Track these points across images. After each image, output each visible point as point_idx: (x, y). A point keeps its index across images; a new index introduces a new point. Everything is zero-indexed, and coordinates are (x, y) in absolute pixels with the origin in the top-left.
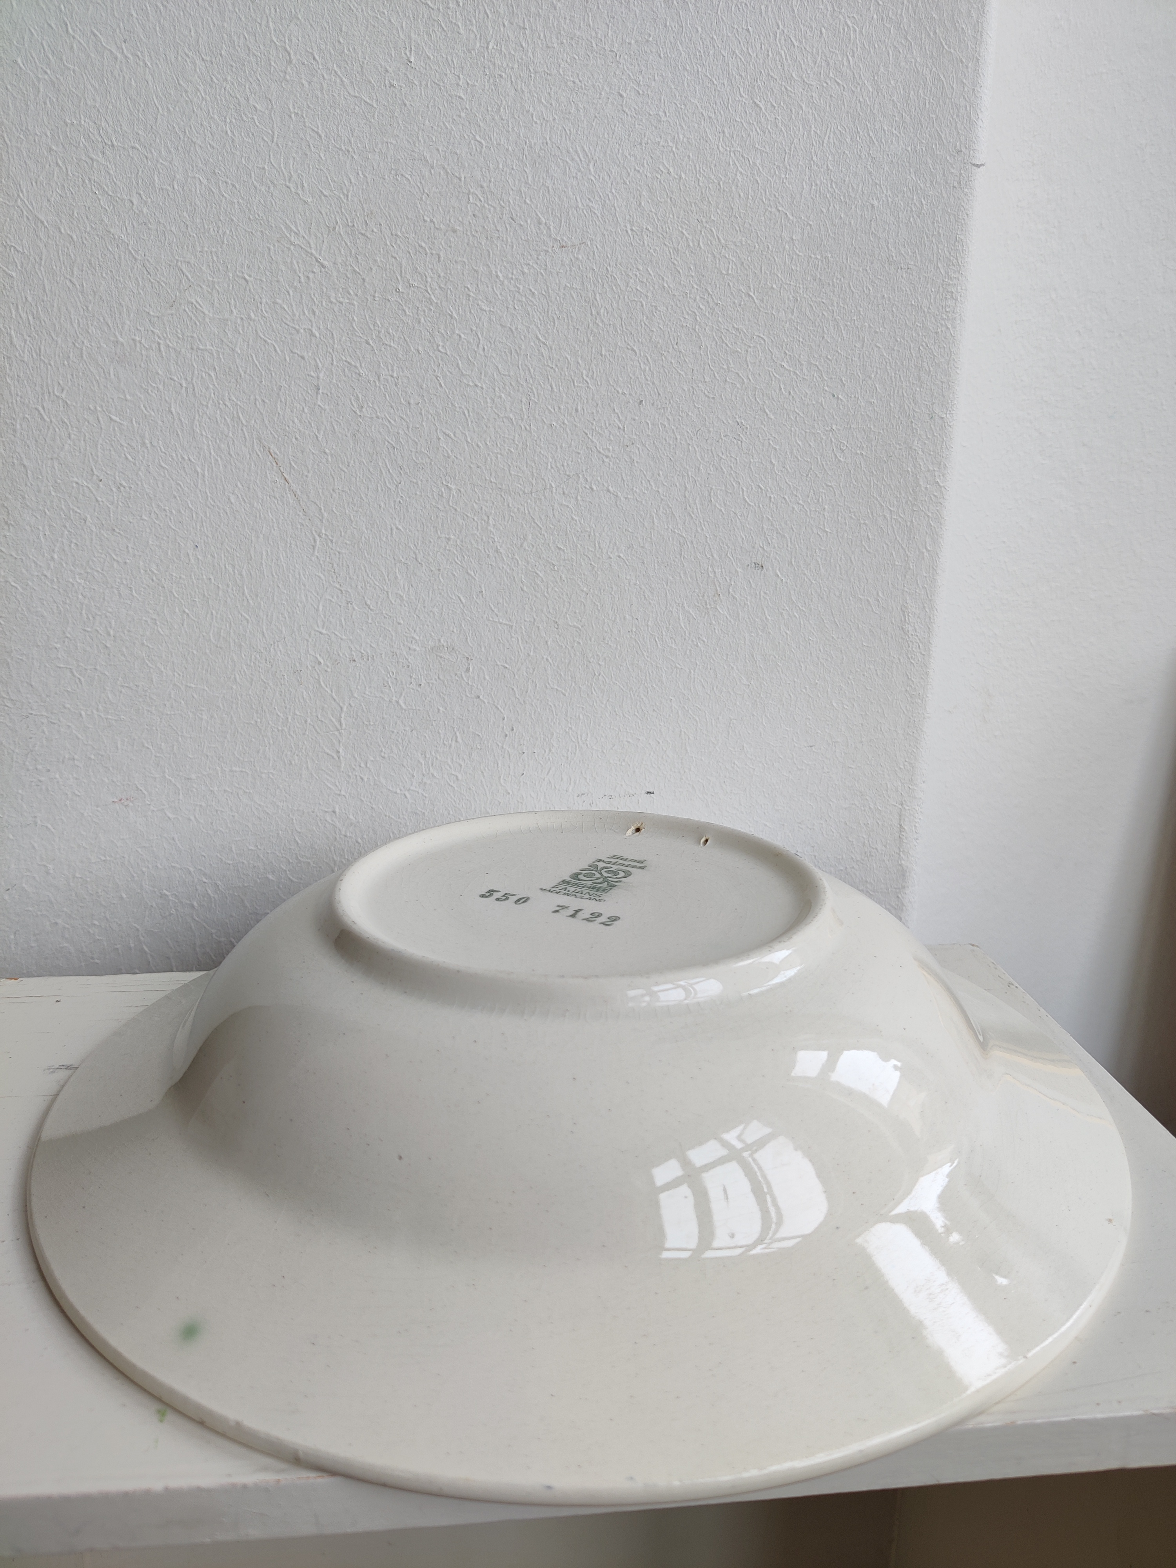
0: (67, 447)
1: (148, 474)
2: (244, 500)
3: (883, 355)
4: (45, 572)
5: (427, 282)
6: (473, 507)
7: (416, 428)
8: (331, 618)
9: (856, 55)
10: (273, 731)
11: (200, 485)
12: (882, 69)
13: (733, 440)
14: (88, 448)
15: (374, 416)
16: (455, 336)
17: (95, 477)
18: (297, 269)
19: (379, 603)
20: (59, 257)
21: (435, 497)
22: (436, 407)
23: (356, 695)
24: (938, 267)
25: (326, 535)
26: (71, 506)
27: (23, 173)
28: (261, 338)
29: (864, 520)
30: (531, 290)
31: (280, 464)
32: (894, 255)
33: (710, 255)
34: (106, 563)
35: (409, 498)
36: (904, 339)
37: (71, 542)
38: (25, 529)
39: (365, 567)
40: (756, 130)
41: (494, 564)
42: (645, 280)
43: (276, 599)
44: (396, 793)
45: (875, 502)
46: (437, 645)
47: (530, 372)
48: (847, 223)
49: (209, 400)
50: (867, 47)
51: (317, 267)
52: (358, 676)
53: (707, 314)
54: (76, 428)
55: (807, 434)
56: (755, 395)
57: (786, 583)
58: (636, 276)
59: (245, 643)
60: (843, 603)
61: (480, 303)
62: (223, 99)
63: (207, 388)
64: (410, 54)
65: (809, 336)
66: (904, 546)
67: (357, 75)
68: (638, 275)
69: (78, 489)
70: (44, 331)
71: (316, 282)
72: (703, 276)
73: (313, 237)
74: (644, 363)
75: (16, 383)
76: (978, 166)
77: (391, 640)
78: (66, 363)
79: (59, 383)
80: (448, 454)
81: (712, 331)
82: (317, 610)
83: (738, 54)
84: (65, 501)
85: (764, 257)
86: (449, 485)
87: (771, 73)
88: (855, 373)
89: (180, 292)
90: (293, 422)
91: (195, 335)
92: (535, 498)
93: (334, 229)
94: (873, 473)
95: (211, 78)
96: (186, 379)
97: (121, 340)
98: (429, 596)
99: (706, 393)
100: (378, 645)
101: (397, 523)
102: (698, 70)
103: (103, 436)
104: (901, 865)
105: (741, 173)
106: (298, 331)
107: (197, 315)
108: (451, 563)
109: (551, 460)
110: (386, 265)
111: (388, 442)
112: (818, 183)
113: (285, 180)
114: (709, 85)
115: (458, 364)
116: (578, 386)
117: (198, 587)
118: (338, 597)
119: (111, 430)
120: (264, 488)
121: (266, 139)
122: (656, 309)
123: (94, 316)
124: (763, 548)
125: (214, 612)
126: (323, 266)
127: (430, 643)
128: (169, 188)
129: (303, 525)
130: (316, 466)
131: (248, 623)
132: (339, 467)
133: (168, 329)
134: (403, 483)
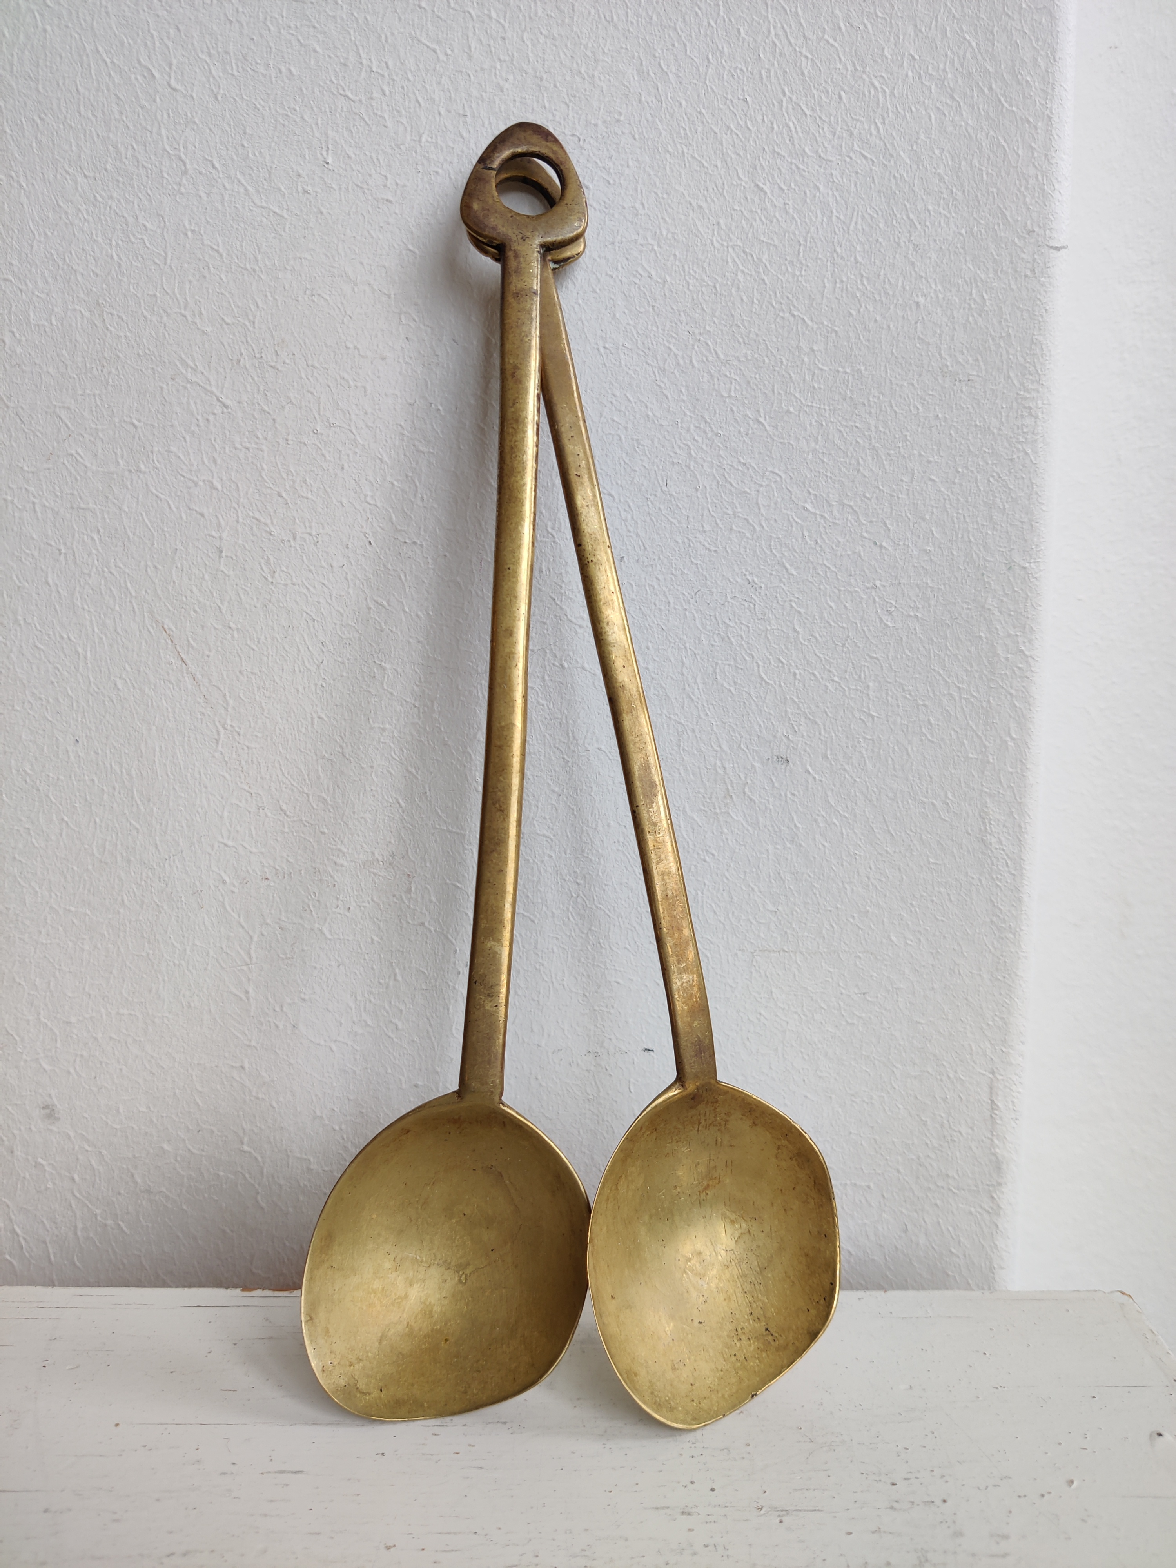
2: (134, 686)
3: (940, 491)
5: (351, 420)
6: (412, 690)
7: (340, 596)
8: (239, 828)
9: (887, 122)
10: (168, 965)
11: (81, 668)
12: (922, 137)
13: (743, 602)
15: (289, 582)
18: (195, 411)
19: (298, 808)
21: (365, 679)
22: (365, 570)
23: (268, 921)
24: (1009, 377)
25: (232, 726)
28: (152, 493)
29: (923, 700)
31: (175, 641)
32: (949, 364)
33: (705, 374)
35: (334, 680)
36: (967, 469)
39: (279, 766)
40: (761, 219)
41: (439, 760)
42: (623, 409)
43: (171, 804)
44: (319, 1044)
45: (938, 677)
46: (370, 859)
48: (885, 326)
49: (92, 566)
50: (902, 111)
51: (218, 407)
52: (271, 897)
53: (704, 447)
55: (842, 593)
56: (770, 545)
57: (821, 781)
58: (612, 403)
59: (135, 858)
60: (899, 807)
61: (416, 443)
62: (108, 219)
63: (90, 554)
64: (327, 155)
65: (840, 469)
66: (980, 734)
67: (264, 182)
68: (614, 402)
71: (218, 425)
72: (698, 400)
73: (214, 372)
74: (625, 510)
76: (1057, 249)
77: (313, 853)
80: (381, 626)
81: (712, 467)
82: (222, 817)
83: (734, 129)
85: (776, 373)
86: (383, 664)
87: (776, 150)
88: (904, 514)
89: (58, 443)
90: (192, 592)
91: (76, 493)
93: (239, 361)
94: (932, 640)
95: (95, 196)
96: (65, 544)
98: (359, 800)
99: (706, 544)
100: (295, 861)
102: (683, 152)
104: (995, 1155)
105: (743, 272)
106: (196, 484)
107: (78, 469)
108: (385, 759)
110: (301, 401)
111: (307, 614)
112: (845, 279)
113: (180, 308)
114: (698, 169)
115: (391, 518)
117: (78, 789)
118: (246, 800)
120: (157, 671)
121: (157, 261)
122: (639, 443)
124: (788, 738)
125: (98, 820)
126: (226, 407)
127: (361, 856)
128: (46, 324)
129: (203, 714)
130: (219, 644)
131: (138, 832)
132: (247, 644)
133: (44, 487)
134: (325, 662)
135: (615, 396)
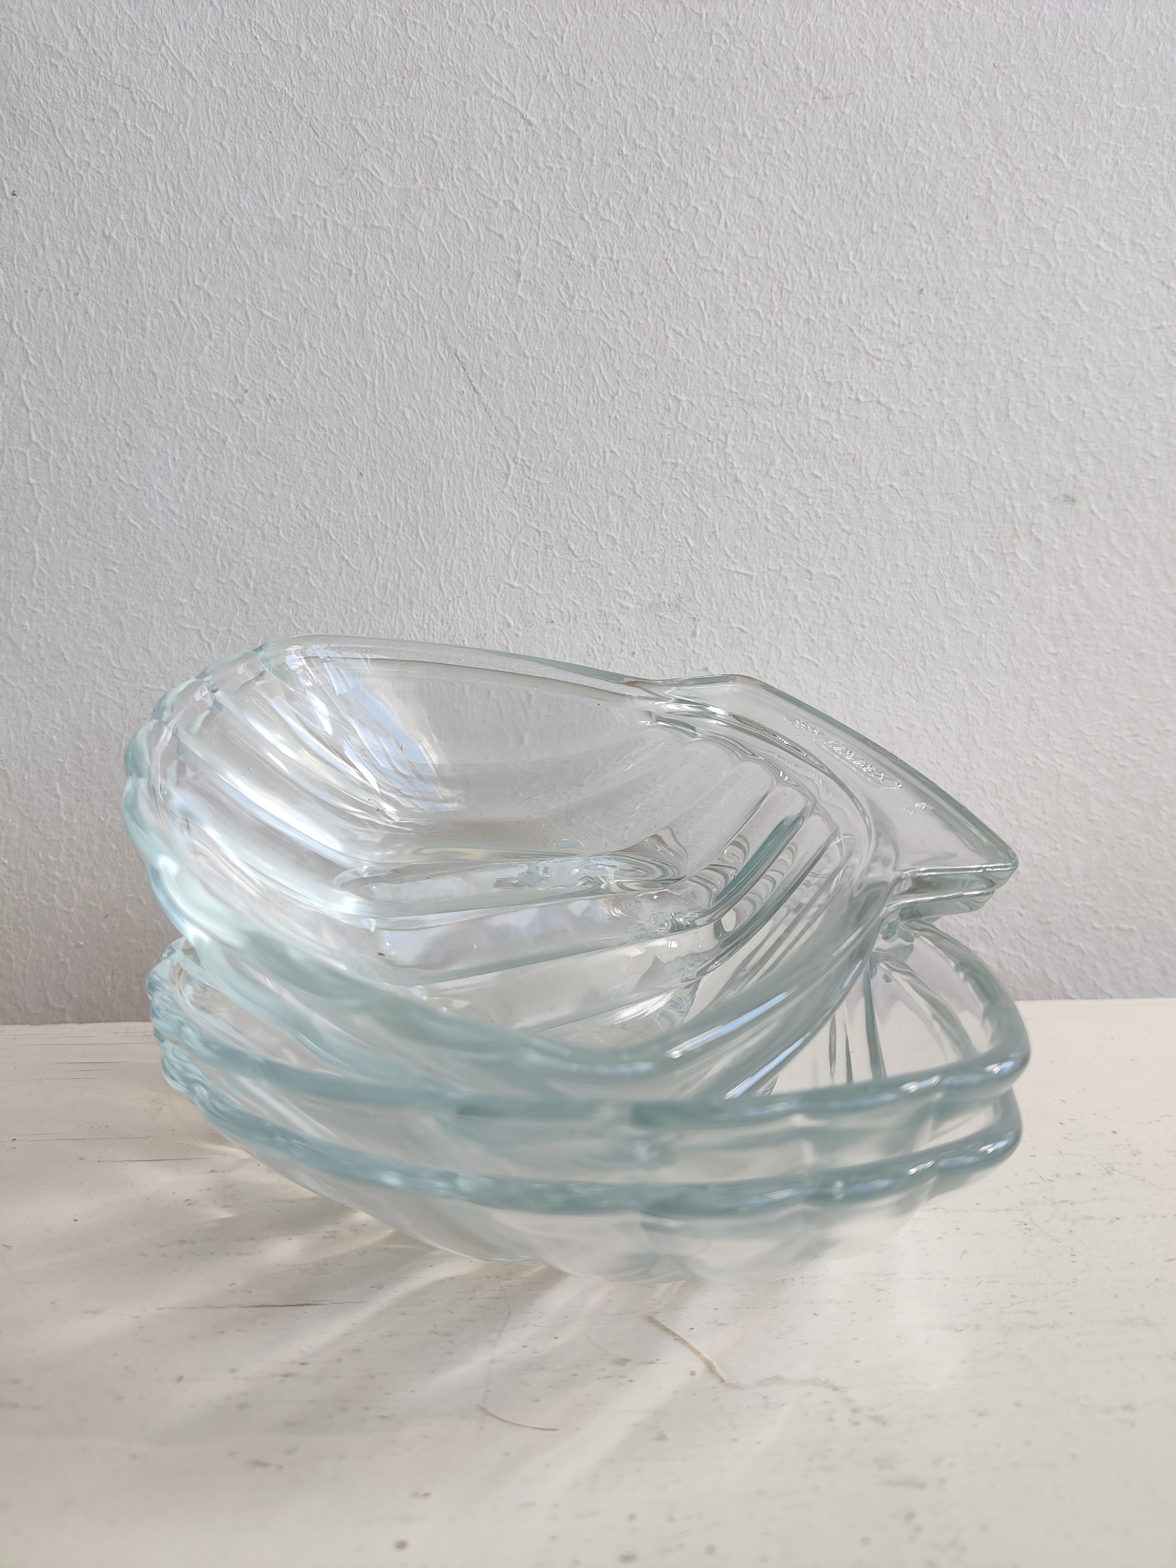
0: (206, 349)
1: (304, 383)
2: (422, 416)
4: (172, 507)
5: (657, 142)
6: (708, 423)
7: (639, 324)
8: (525, 567)
11: (368, 397)
13: (1037, 339)
14: (232, 351)
15: (588, 309)
16: (691, 209)
17: (239, 387)
18: (498, 127)
19: (586, 547)
20: (208, 115)
21: (660, 411)
22: (665, 297)
25: (522, 460)
26: (208, 423)
27: (170, 15)
28: (450, 212)
30: (785, 152)
31: (468, 370)
33: (1009, 108)
34: (249, 496)
35: (628, 412)
37: (207, 469)
38: (150, 453)
39: (570, 502)
41: (731, 496)
42: (927, 139)
43: (457, 542)
46: (656, 601)
47: (782, 252)
49: (384, 289)
51: (522, 124)
52: (556, 642)
53: (1005, 181)
54: (220, 326)
55: (1130, 331)
56: (1065, 282)
57: (1105, 521)
58: (917, 133)
59: (417, 599)
61: (722, 167)
63: (382, 275)
65: (1133, 209)
68: (919, 132)
69: (218, 401)
70: (186, 207)
71: (521, 143)
72: (1000, 133)
73: (519, 88)
74: (926, 242)
75: (149, 270)
77: (599, 594)
78: (210, 245)
79: (200, 270)
80: (678, 356)
81: (1011, 202)
82: (509, 557)
84: (201, 418)
85: (1076, 110)
86: (678, 396)
89: (353, 156)
90: (487, 317)
91: (370, 210)
92: (786, 412)
93: (545, 78)
96: (356, 265)
97: (279, 216)
98: (648, 538)
99: (1003, 278)
100: (583, 602)
101: (612, 444)
103: (251, 335)
106: (496, 204)
107: (373, 185)
108: (678, 495)
109: (806, 363)
110: (607, 121)
111: (604, 342)
112: (1145, 17)
113: (486, 19)
115: (693, 244)
116: (843, 271)
117: (361, 526)
118: (534, 539)
119: (262, 327)
120: (447, 400)
122: (942, 175)
123: (247, 187)
125: (380, 559)
126: (530, 124)
127: (648, 598)
128: (345, 31)
129: (494, 448)
130: (513, 373)
131: (421, 572)
132: (541, 374)
133: (337, 203)
134: (620, 393)
135: (919, 126)
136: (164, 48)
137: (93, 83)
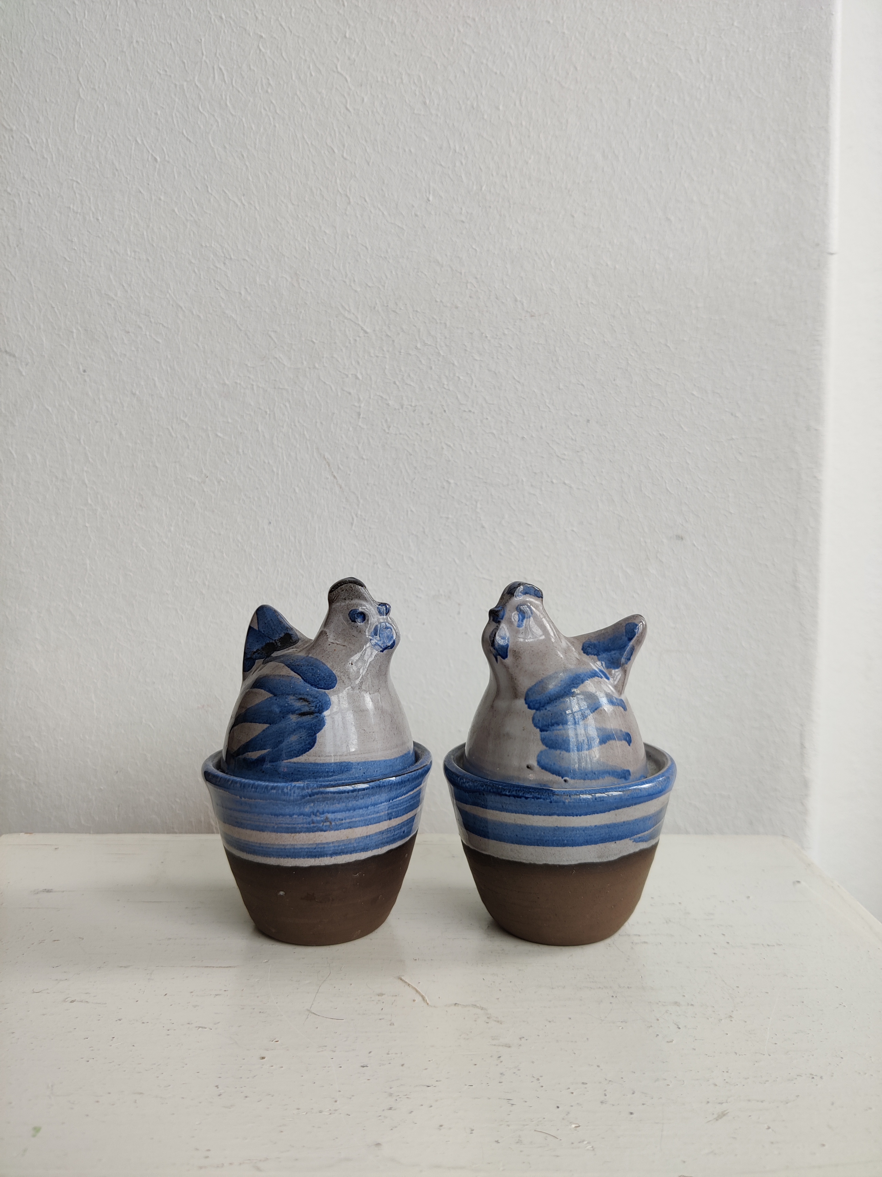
0: (186, 454)
1: (240, 472)
2: (305, 492)
4: (164, 540)
5: (436, 342)
6: (466, 495)
7: (427, 441)
11: (275, 480)
12: (757, 193)
13: (657, 446)
14: (200, 455)
15: (398, 433)
16: (456, 378)
17: (203, 475)
18: (348, 335)
19: (397, 563)
20: (191, 330)
21: (439, 488)
22: (442, 426)
24: (806, 323)
25: (361, 515)
26: (186, 494)
27: (172, 278)
28: (322, 380)
29: (760, 504)
30: (509, 346)
31: (331, 465)
32: (773, 315)
33: (637, 319)
34: (207, 534)
35: (421, 489)
36: (784, 374)
37: (184, 519)
38: (153, 511)
39: (387, 538)
40: (669, 235)
41: (480, 536)
42: (591, 337)
45: (768, 491)
46: (437, 594)
47: (508, 400)
48: (737, 294)
49: (284, 422)
50: (746, 179)
51: (362, 333)
53: (636, 359)
54: (193, 441)
55: (713, 442)
56: (673, 415)
57: (701, 550)
58: (584, 334)
60: (746, 566)
61: (474, 355)
62: (305, 228)
63: (284, 414)
64: (429, 196)
65: (712, 372)
66: (792, 524)
67: (394, 210)
69: (192, 483)
70: (177, 378)
71: (361, 343)
72: (633, 333)
73: (360, 314)
74: (591, 394)
75: (156, 412)
76: (832, 254)
77: (404, 590)
79: (184, 412)
80: (449, 459)
81: (640, 370)
84: (182, 491)
85: (677, 319)
86: (449, 480)
87: (678, 198)
88: (748, 398)
89: (269, 351)
90: (342, 437)
91: (277, 379)
93: (375, 308)
94: (765, 470)
95: (298, 215)
96: (269, 409)
97: (227, 382)
98: (432, 559)
99: (637, 413)
100: (394, 595)
101: (411, 506)
103: (211, 447)
104: (803, 776)
106: (347, 376)
107: (280, 366)
108: (449, 535)
109: (522, 462)
110: (409, 330)
111: (407, 451)
113: (343, 277)
115: (457, 397)
116: (542, 411)
117: (269, 551)
119: (217, 442)
120: (319, 482)
121: (331, 251)
122: (599, 357)
123: (211, 367)
125: (280, 570)
126: (366, 332)
127: (432, 592)
128: (266, 284)
129: (345, 508)
130: (356, 467)
131: (303, 576)
132: (372, 468)
133: (259, 376)
134: (416, 479)
135: (586, 330)
136: (168, 296)
137: (130, 313)
